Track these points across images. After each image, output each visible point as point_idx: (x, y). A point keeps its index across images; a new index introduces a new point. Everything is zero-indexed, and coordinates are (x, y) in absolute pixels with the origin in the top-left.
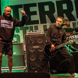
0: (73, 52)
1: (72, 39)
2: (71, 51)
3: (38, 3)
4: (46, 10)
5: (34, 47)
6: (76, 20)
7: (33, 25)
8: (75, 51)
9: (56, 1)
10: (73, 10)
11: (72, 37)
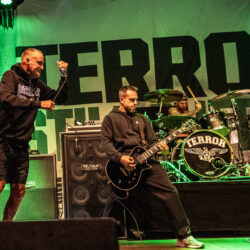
0: (190, 181)
1: (190, 146)
2: (185, 178)
3: (103, 43)
4: (123, 64)
5: (86, 166)
6: (205, 96)
7: (86, 107)
8: (197, 178)
9: (154, 39)
10: (198, 65)
11: (191, 142)
